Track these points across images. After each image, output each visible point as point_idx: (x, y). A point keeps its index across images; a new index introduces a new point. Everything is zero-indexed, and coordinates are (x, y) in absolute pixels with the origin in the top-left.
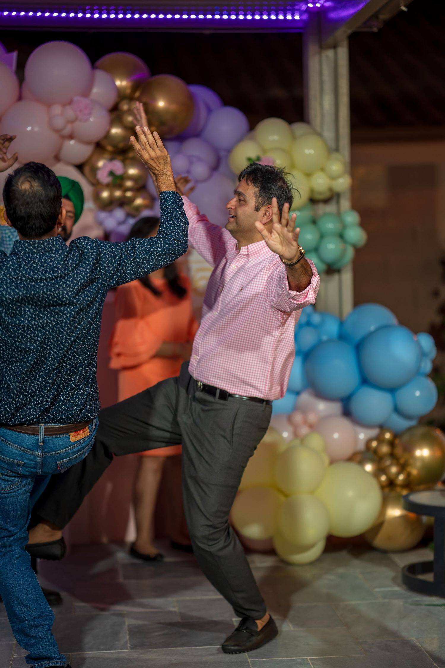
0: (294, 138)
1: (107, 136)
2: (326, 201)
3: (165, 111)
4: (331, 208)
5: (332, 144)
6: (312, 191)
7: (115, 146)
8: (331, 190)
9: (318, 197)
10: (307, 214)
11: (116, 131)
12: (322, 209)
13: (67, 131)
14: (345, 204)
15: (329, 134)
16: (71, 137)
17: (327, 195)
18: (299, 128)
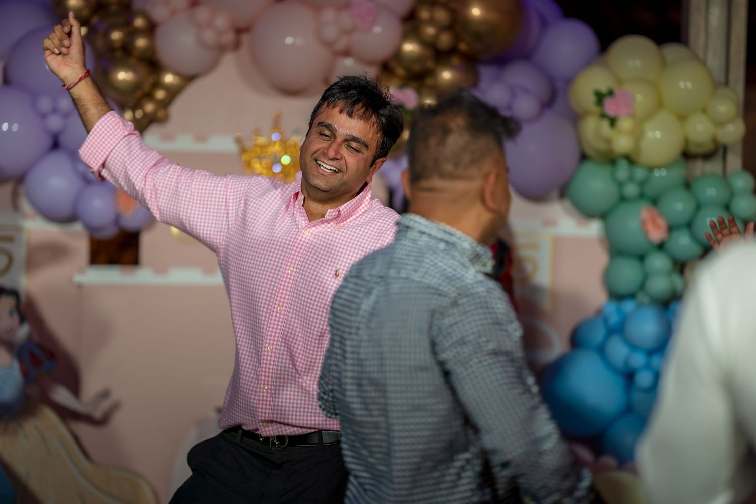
0: (664, 64)
1: (398, 55)
2: (707, 156)
3: (482, 21)
4: (713, 167)
5: (720, 75)
6: (687, 141)
7: (408, 69)
8: (714, 140)
9: (693, 149)
10: (678, 173)
11: (409, 47)
12: (699, 167)
13: (341, 45)
14: (735, 161)
15: (715, 61)
16: (347, 53)
17: (709, 147)
18: (673, 51)
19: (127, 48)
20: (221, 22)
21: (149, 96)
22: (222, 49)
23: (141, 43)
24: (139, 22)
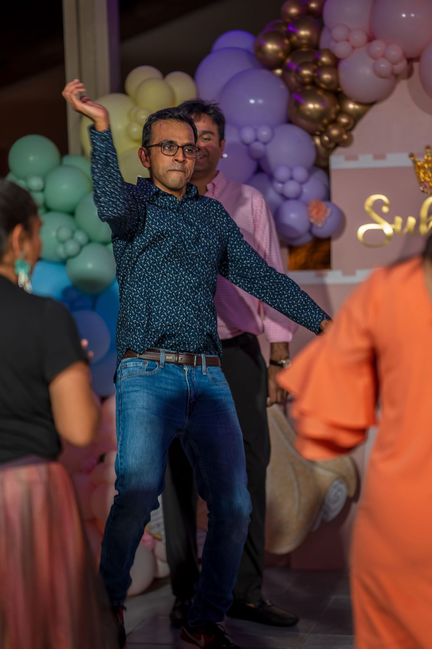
19: (315, 82)
20: (395, 52)
21: (335, 122)
22: (396, 77)
23: (326, 76)
24: (325, 59)
